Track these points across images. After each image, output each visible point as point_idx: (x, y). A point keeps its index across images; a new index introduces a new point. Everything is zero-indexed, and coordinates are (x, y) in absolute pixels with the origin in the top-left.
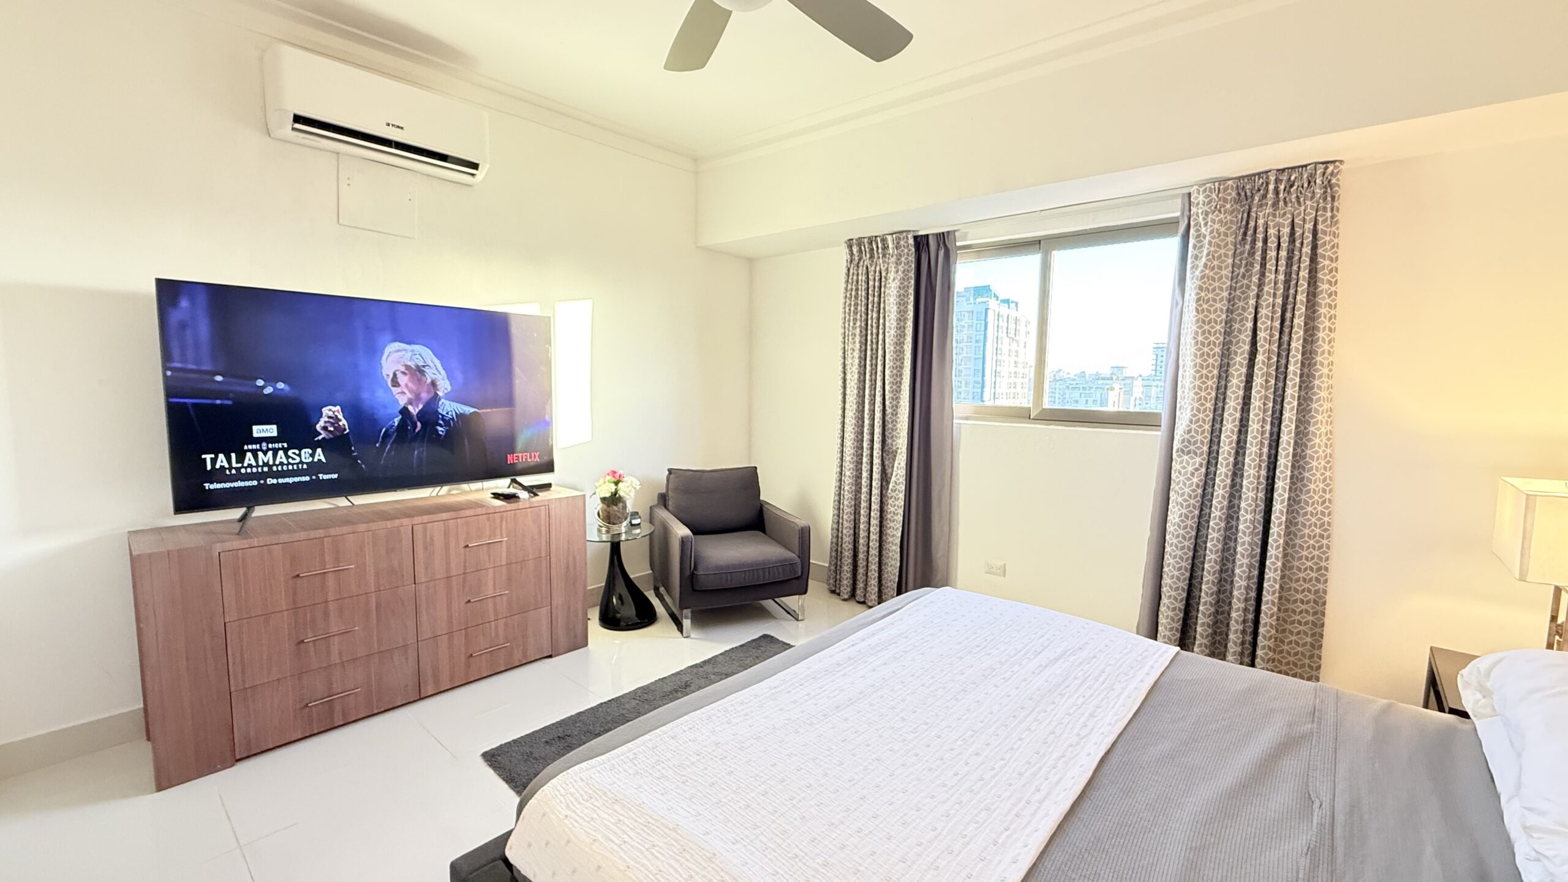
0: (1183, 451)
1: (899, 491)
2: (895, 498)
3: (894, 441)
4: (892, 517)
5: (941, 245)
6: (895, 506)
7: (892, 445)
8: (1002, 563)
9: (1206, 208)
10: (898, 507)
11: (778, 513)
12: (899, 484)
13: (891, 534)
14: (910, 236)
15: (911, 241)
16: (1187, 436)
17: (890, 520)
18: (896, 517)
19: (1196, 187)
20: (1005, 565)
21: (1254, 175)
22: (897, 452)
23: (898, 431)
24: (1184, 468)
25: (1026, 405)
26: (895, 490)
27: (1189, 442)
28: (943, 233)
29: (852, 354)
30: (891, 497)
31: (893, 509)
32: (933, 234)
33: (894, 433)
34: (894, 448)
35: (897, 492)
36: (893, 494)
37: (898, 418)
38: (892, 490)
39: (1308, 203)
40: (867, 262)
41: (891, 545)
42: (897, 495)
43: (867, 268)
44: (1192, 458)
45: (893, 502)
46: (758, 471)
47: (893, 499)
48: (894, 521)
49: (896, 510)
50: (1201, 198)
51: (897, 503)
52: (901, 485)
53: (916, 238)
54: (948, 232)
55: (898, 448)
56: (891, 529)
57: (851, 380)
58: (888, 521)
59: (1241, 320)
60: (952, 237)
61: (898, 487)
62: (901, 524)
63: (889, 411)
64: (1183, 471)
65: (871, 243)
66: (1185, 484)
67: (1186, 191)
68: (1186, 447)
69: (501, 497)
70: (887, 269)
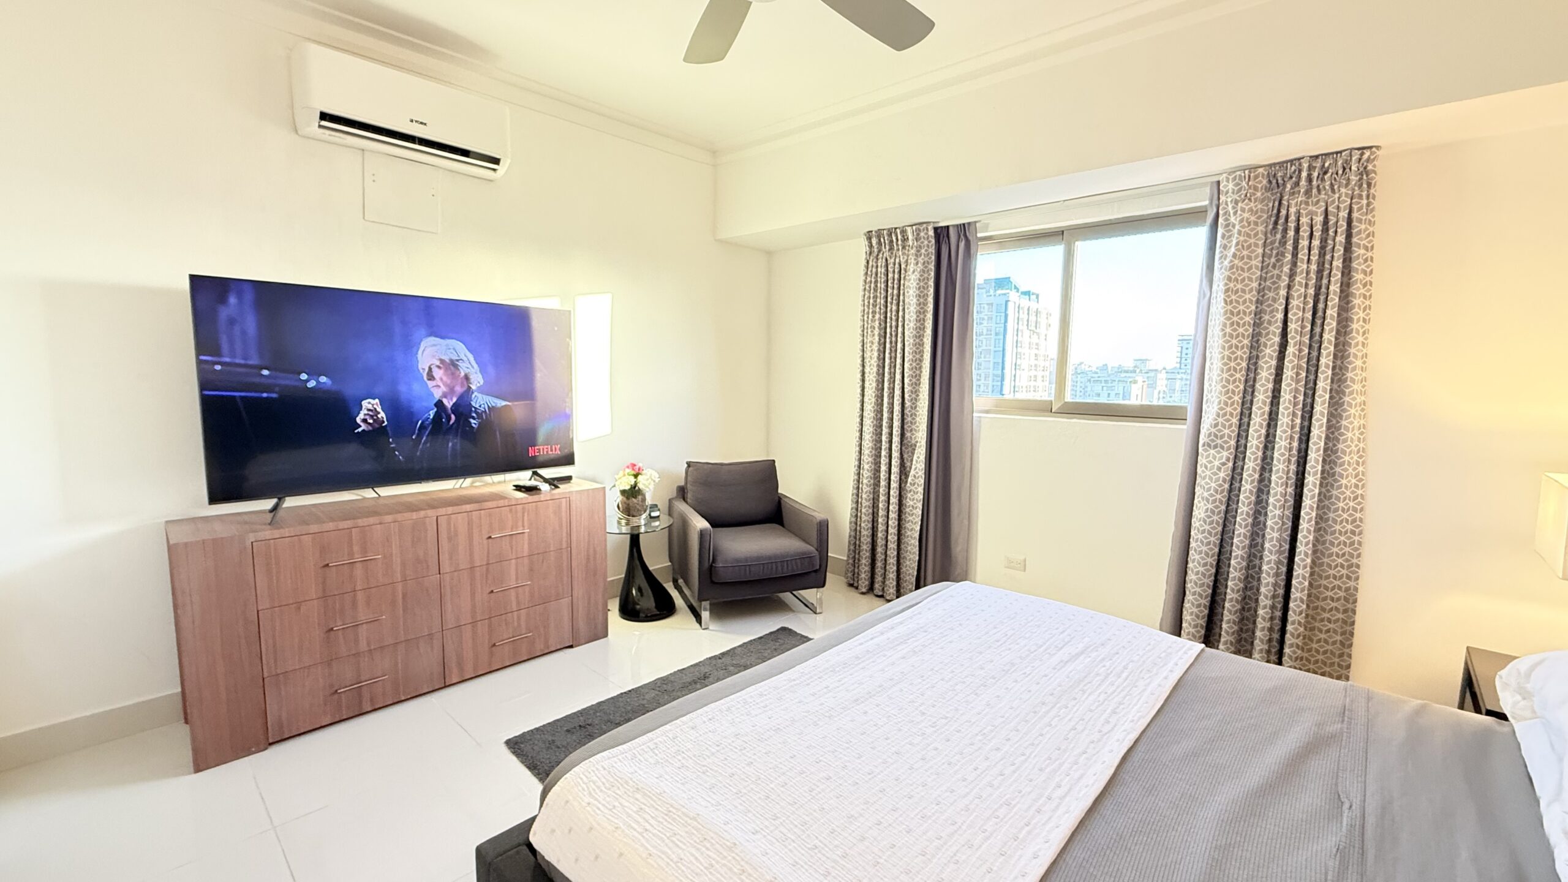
0: (1209, 446)
1: (918, 485)
2: (914, 492)
3: (913, 434)
4: (911, 511)
5: (962, 237)
6: (913, 499)
7: (911, 438)
8: (1022, 558)
9: (1236, 197)
10: (917, 500)
11: (797, 506)
12: (918, 477)
13: (910, 528)
14: (930, 227)
15: (931, 233)
16: (1213, 430)
17: (909, 514)
18: (914, 511)
19: (1224, 175)
20: (1025, 560)
21: (1286, 162)
22: (916, 446)
23: (917, 424)
24: (1210, 462)
25: (1049, 399)
26: (914, 484)
27: (1216, 436)
28: (964, 224)
29: (871, 347)
30: (910, 491)
31: (911, 503)
32: (953, 226)
33: (913, 427)
34: (913, 442)
35: (916, 486)
36: (913, 488)
37: (918, 411)
38: (911, 484)
39: (1343, 190)
40: (887, 254)
41: (909, 538)
42: (916, 488)
43: (886, 260)
44: (1219, 452)
45: (912, 496)
46: (776, 464)
47: (912, 493)
48: (912, 515)
49: (915, 503)
50: (1231, 186)
51: (916, 497)
52: (920, 479)
53: (936, 229)
54: (969, 224)
55: (917, 442)
56: (910, 523)
57: (870, 373)
58: (907, 515)
59: (1272, 312)
60: (973, 228)
61: (917, 481)
62: (920, 518)
63: (908, 404)
64: (1209, 466)
65: (890, 235)
66: (1211, 479)
67: (1216, 179)
68: (1213, 441)
69: (523, 490)
70: (907, 260)
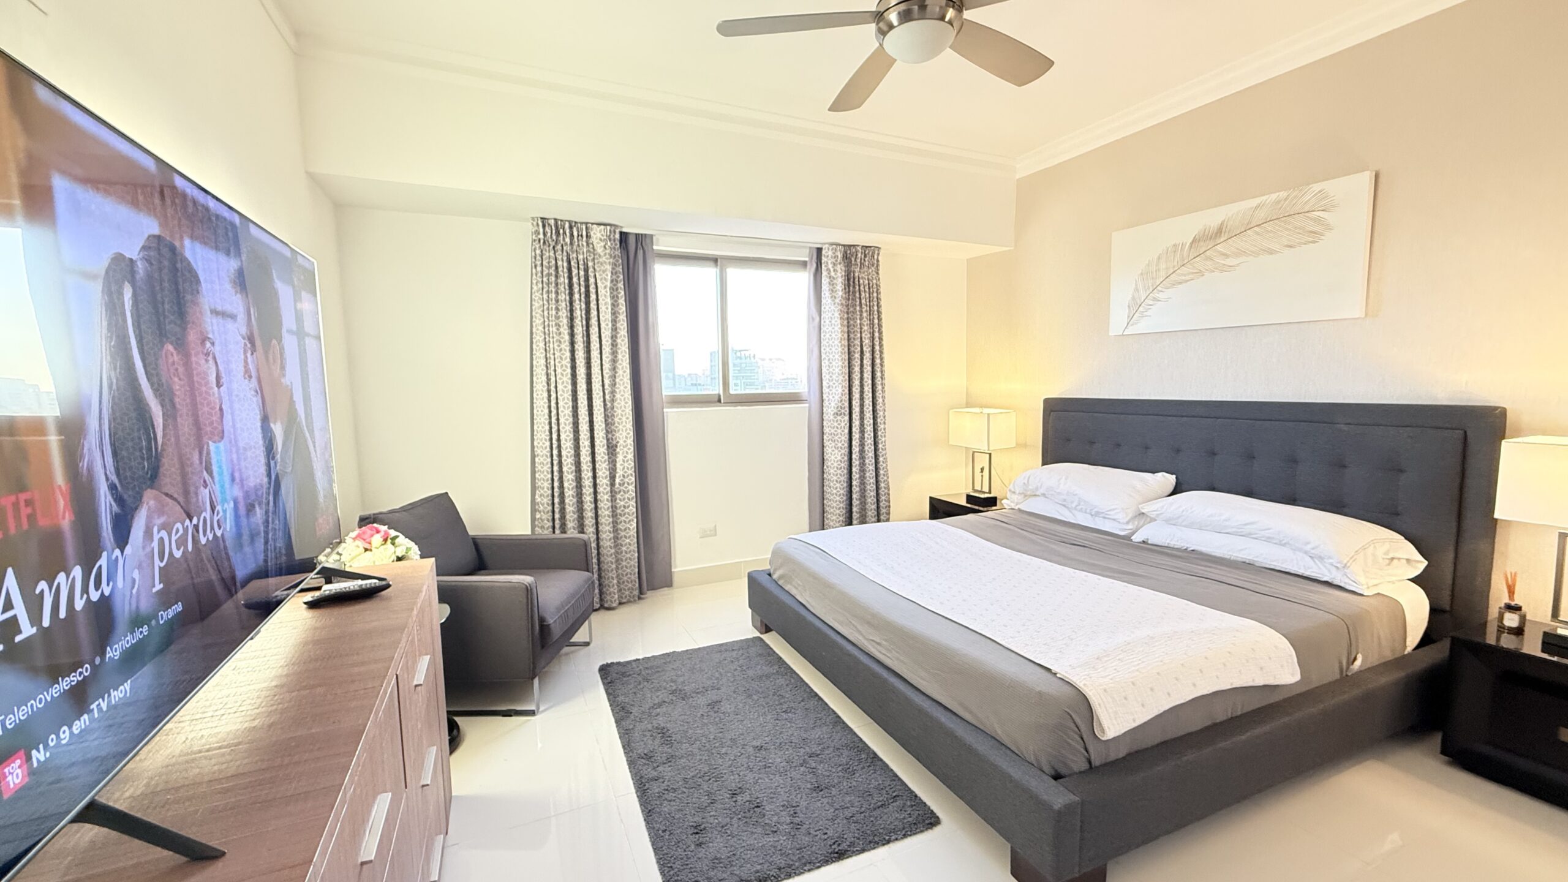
1: (628, 484)
2: (624, 492)
3: (613, 435)
4: (623, 511)
5: (639, 245)
6: (624, 499)
7: (612, 439)
8: (714, 525)
10: (629, 499)
14: (618, 231)
15: (617, 236)
17: (621, 515)
18: (627, 510)
19: (827, 246)
22: (616, 446)
26: (624, 484)
28: (642, 235)
30: (620, 492)
31: (622, 503)
32: (632, 233)
33: (613, 427)
34: (614, 442)
36: (622, 488)
37: (615, 412)
38: (620, 484)
45: (622, 496)
46: (450, 495)
53: (621, 233)
54: (645, 235)
58: (618, 516)
60: (648, 241)
62: (635, 515)
67: (817, 246)
